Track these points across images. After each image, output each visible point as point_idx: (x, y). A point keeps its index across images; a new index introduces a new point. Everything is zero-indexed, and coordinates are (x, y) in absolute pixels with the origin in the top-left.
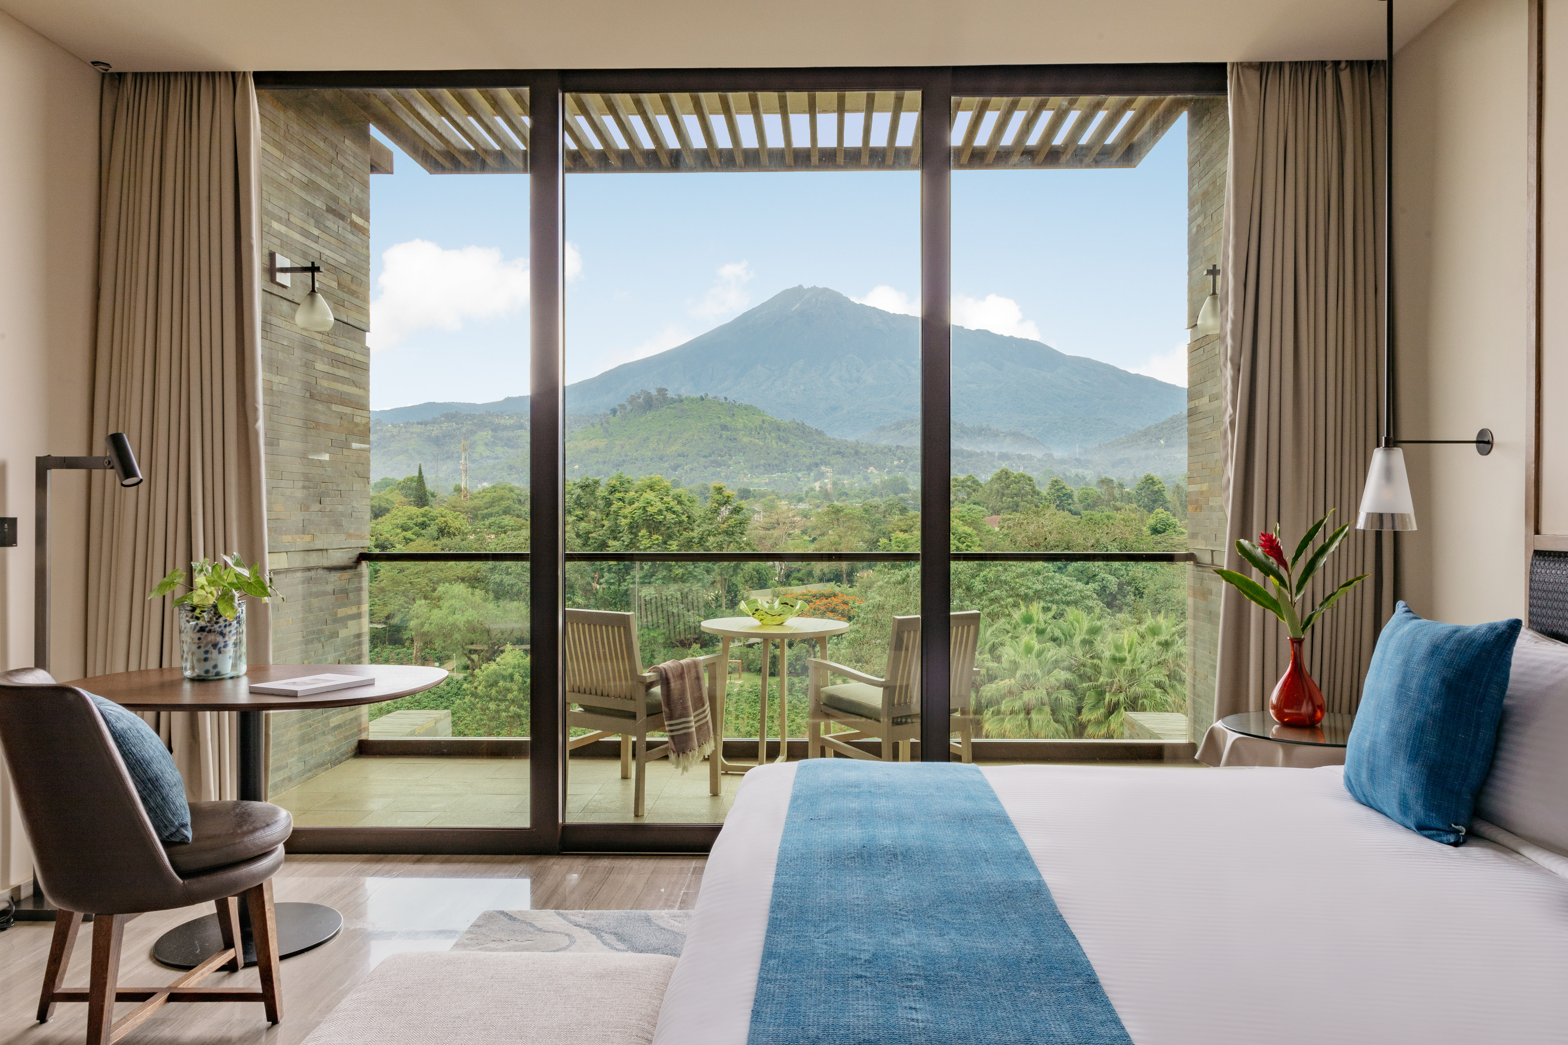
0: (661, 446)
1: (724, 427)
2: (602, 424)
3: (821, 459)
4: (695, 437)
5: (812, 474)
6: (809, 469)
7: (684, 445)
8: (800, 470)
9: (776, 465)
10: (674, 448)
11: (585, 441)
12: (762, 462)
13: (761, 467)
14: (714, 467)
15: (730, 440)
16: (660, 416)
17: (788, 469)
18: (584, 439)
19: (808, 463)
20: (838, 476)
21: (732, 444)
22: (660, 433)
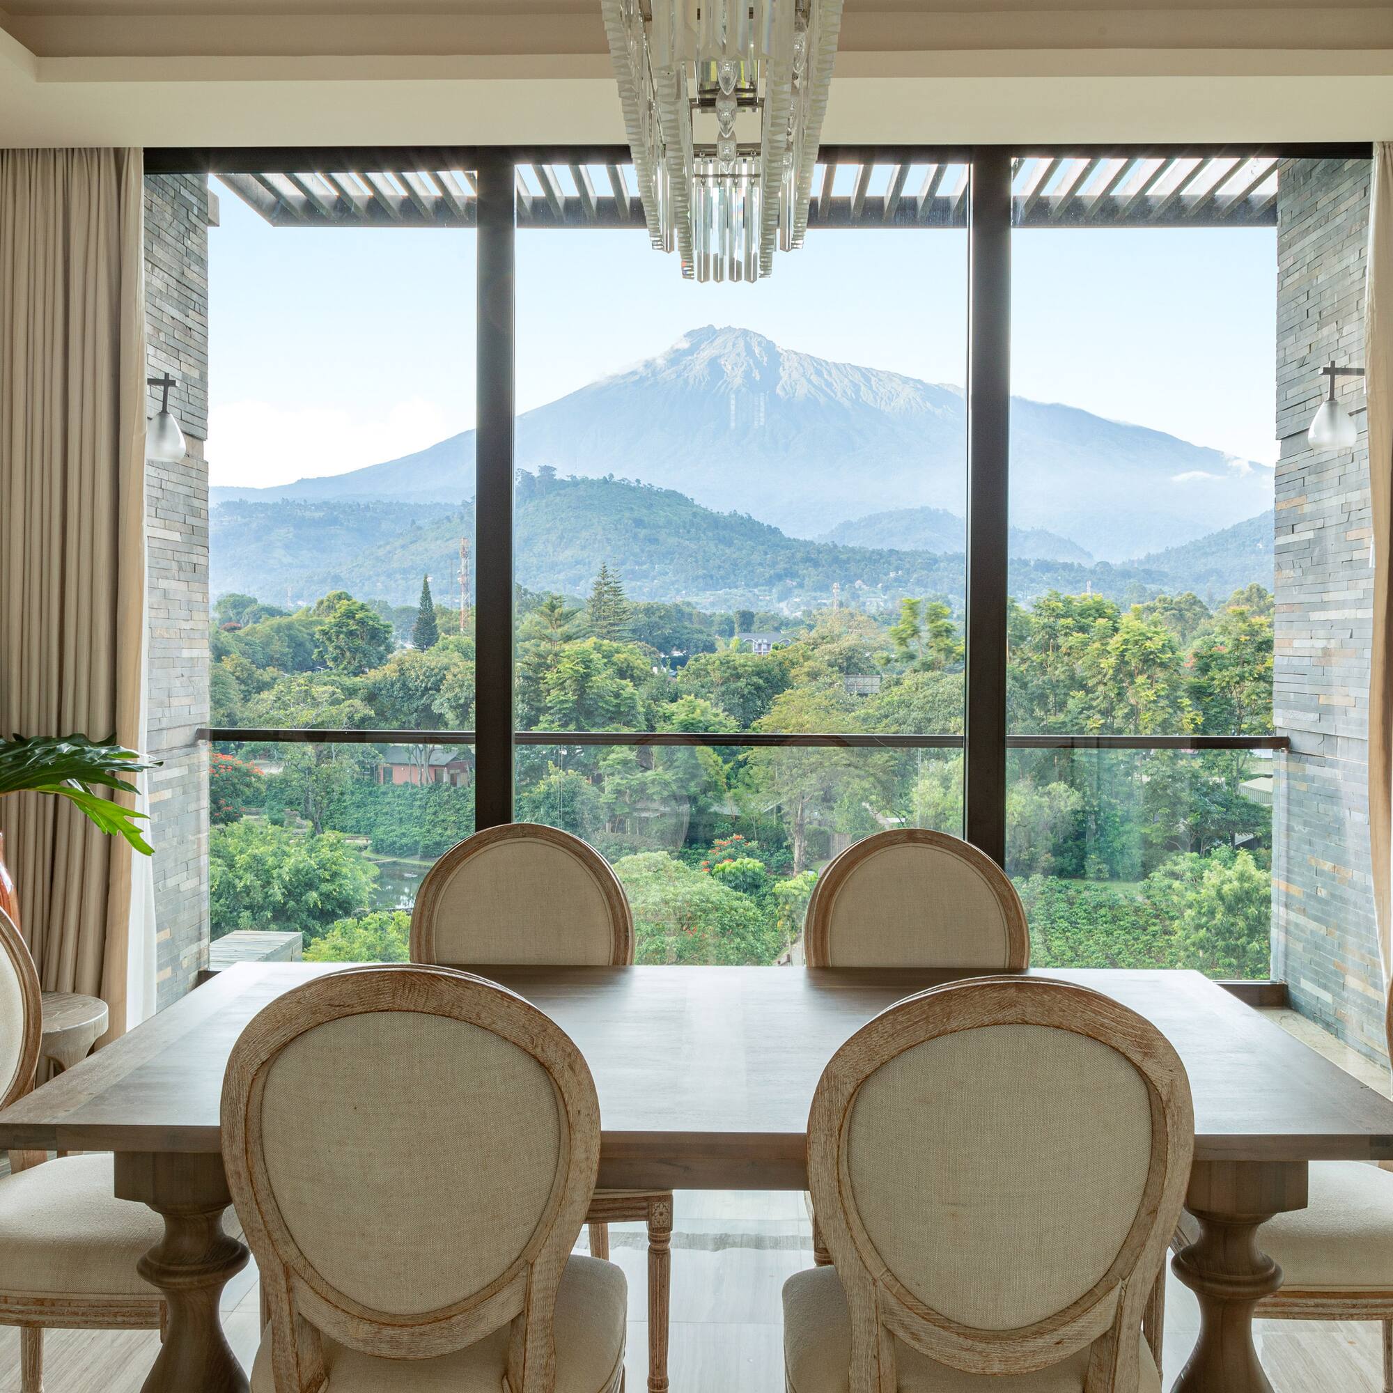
0: (550, 549)
1: (639, 523)
2: (462, 518)
3: (785, 569)
4: (599, 537)
5: (774, 590)
6: (770, 582)
7: (583, 548)
8: (756, 585)
9: (721, 578)
10: (568, 553)
11: (439, 542)
12: (701, 572)
13: (701, 580)
14: (631, 579)
15: (649, 540)
16: (547, 506)
17: (738, 583)
18: (437, 539)
19: (767, 575)
20: (813, 594)
21: (653, 547)
22: (549, 531)
